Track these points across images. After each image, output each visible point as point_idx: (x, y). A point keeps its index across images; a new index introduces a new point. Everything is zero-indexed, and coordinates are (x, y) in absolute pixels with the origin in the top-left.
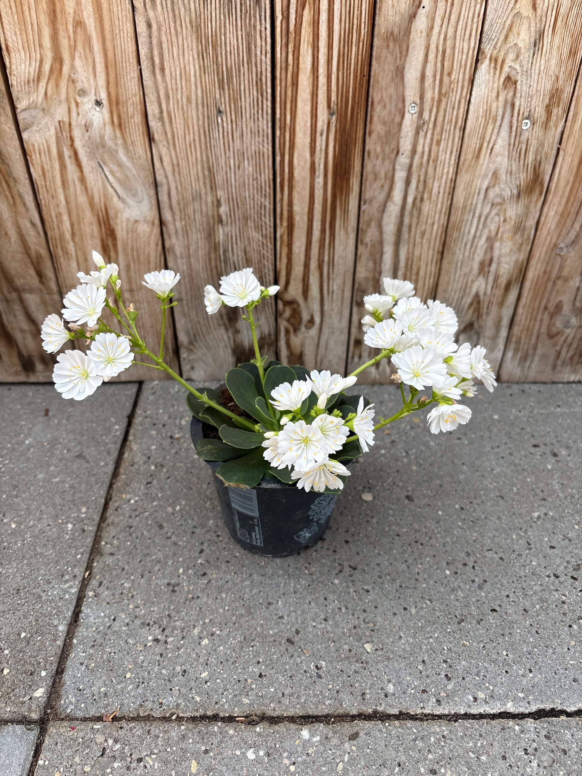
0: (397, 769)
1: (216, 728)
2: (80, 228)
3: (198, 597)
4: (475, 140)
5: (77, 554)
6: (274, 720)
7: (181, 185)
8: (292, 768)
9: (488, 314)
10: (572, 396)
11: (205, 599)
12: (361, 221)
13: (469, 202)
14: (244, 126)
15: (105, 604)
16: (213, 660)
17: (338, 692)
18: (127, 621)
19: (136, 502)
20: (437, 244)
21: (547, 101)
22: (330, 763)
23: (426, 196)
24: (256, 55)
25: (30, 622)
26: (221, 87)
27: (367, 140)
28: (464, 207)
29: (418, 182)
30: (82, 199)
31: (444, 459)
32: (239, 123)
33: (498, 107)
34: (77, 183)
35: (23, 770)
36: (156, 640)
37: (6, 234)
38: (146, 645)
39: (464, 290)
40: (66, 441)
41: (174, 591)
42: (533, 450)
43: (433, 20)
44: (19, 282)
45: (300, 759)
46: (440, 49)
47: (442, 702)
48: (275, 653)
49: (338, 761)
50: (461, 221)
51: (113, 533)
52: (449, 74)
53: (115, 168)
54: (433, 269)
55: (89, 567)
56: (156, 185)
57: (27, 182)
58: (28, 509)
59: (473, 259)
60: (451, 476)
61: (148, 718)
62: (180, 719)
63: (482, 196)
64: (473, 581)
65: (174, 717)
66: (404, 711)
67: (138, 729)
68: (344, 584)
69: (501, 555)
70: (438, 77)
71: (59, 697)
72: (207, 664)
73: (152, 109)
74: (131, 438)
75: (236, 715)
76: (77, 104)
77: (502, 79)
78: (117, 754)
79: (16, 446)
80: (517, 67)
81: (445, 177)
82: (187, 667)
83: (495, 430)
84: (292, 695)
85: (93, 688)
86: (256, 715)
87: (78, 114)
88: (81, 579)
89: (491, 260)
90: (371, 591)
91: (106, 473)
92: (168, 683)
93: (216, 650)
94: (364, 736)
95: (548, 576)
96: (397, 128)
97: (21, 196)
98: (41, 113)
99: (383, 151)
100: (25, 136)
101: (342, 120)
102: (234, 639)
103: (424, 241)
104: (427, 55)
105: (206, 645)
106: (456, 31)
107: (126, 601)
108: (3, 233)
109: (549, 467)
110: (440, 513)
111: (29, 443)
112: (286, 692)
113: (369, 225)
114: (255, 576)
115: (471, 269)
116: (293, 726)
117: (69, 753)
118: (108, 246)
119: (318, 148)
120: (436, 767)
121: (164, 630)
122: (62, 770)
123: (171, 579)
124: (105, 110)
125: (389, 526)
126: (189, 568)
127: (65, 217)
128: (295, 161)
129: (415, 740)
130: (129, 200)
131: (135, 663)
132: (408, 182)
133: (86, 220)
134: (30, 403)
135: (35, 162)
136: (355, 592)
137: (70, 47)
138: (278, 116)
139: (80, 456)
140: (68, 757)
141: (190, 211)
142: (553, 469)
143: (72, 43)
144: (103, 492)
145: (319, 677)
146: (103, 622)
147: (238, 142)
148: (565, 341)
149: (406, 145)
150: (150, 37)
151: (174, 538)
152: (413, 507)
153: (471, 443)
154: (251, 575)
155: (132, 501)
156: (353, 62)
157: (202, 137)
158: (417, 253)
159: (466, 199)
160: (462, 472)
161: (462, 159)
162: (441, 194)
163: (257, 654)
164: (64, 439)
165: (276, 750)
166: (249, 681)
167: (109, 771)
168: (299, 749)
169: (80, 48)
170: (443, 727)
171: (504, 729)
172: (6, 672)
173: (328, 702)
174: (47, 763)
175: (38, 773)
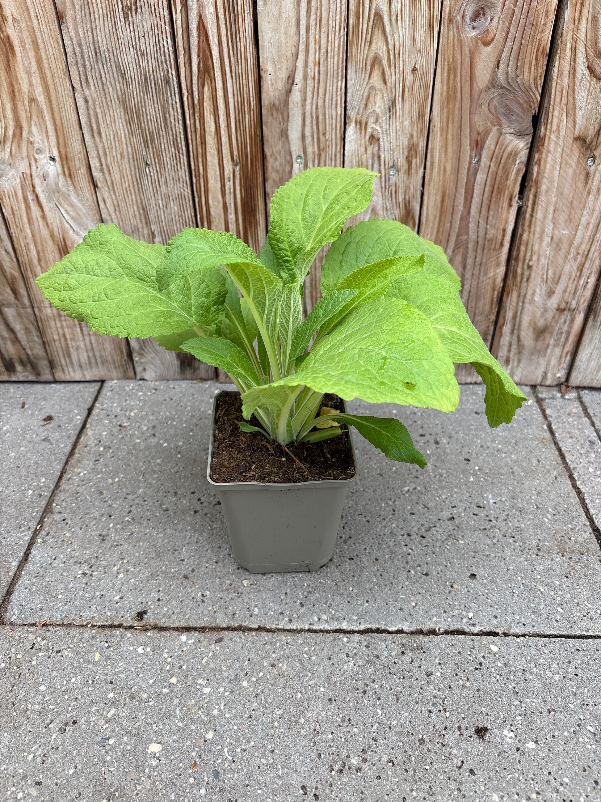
0: (247, 663)
1: (118, 632)
2: (45, 255)
3: (121, 545)
5: (33, 512)
6: (162, 629)
7: (122, 221)
8: (169, 660)
11: (127, 546)
14: (167, 175)
15: (49, 548)
16: (124, 588)
17: (215, 612)
18: (64, 560)
19: (84, 474)
21: (406, 154)
22: (198, 657)
24: (171, 122)
26: (146, 145)
27: (267, 185)
30: (45, 233)
32: (163, 173)
33: (367, 158)
34: (40, 219)
36: (85, 574)
38: (76, 577)
40: (36, 428)
41: (103, 540)
42: (419, 439)
43: (305, 94)
45: (176, 654)
46: (314, 116)
47: (293, 621)
48: (172, 585)
49: (204, 656)
51: (63, 498)
52: (324, 134)
53: (69, 209)
55: (41, 522)
56: (102, 221)
57: (1, 219)
61: (70, 625)
62: (93, 626)
65: (89, 626)
66: (262, 626)
67: (61, 631)
69: (368, 518)
70: (315, 137)
71: (6, 610)
72: (120, 591)
73: (94, 163)
74: (88, 426)
75: (135, 625)
76: (36, 160)
77: (367, 138)
78: (43, 647)
80: (378, 128)
82: (104, 592)
84: (180, 613)
85: (32, 605)
86: (150, 626)
87: (37, 167)
88: (33, 530)
91: (64, 453)
92: (88, 603)
93: (128, 582)
94: (227, 641)
95: (402, 535)
96: (288, 175)
98: (8, 167)
101: (244, 169)
102: (143, 574)
104: (304, 120)
105: (121, 578)
106: (324, 102)
107: (66, 546)
109: (429, 452)
111: (6, 430)
112: (176, 611)
114: (168, 531)
116: (175, 633)
117: (7, 646)
119: (227, 192)
120: (276, 662)
121: (91, 567)
123: (103, 531)
124: (58, 164)
126: (117, 524)
127: (32, 247)
128: (211, 202)
129: (265, 644)
130: (82, 233)
131: (66, 589)
133: (48, 249)
134: (11, 398)
135: (5, 204)
137: (27, 117)
138: (193, 167)
139: (46, 440)
142: (431, 454)
143: (29, 114)
144: (60, 467)
145: (203, 601)
146: (46, 561)
147: (163, 187)
150: (88, 110)
151: (110, 502)
154: (165, 529)
155: (82, 474)
156: (247, 126)
157: (135, 183)
163: (160, 585)
164: (34, 426)
165: (160, 647)
166: (150, 603)
167: (35, 658)
168: (177, 648)
169: (35, 117)
170: (289, 638)
171: (335, 640)
173: (206, 619)
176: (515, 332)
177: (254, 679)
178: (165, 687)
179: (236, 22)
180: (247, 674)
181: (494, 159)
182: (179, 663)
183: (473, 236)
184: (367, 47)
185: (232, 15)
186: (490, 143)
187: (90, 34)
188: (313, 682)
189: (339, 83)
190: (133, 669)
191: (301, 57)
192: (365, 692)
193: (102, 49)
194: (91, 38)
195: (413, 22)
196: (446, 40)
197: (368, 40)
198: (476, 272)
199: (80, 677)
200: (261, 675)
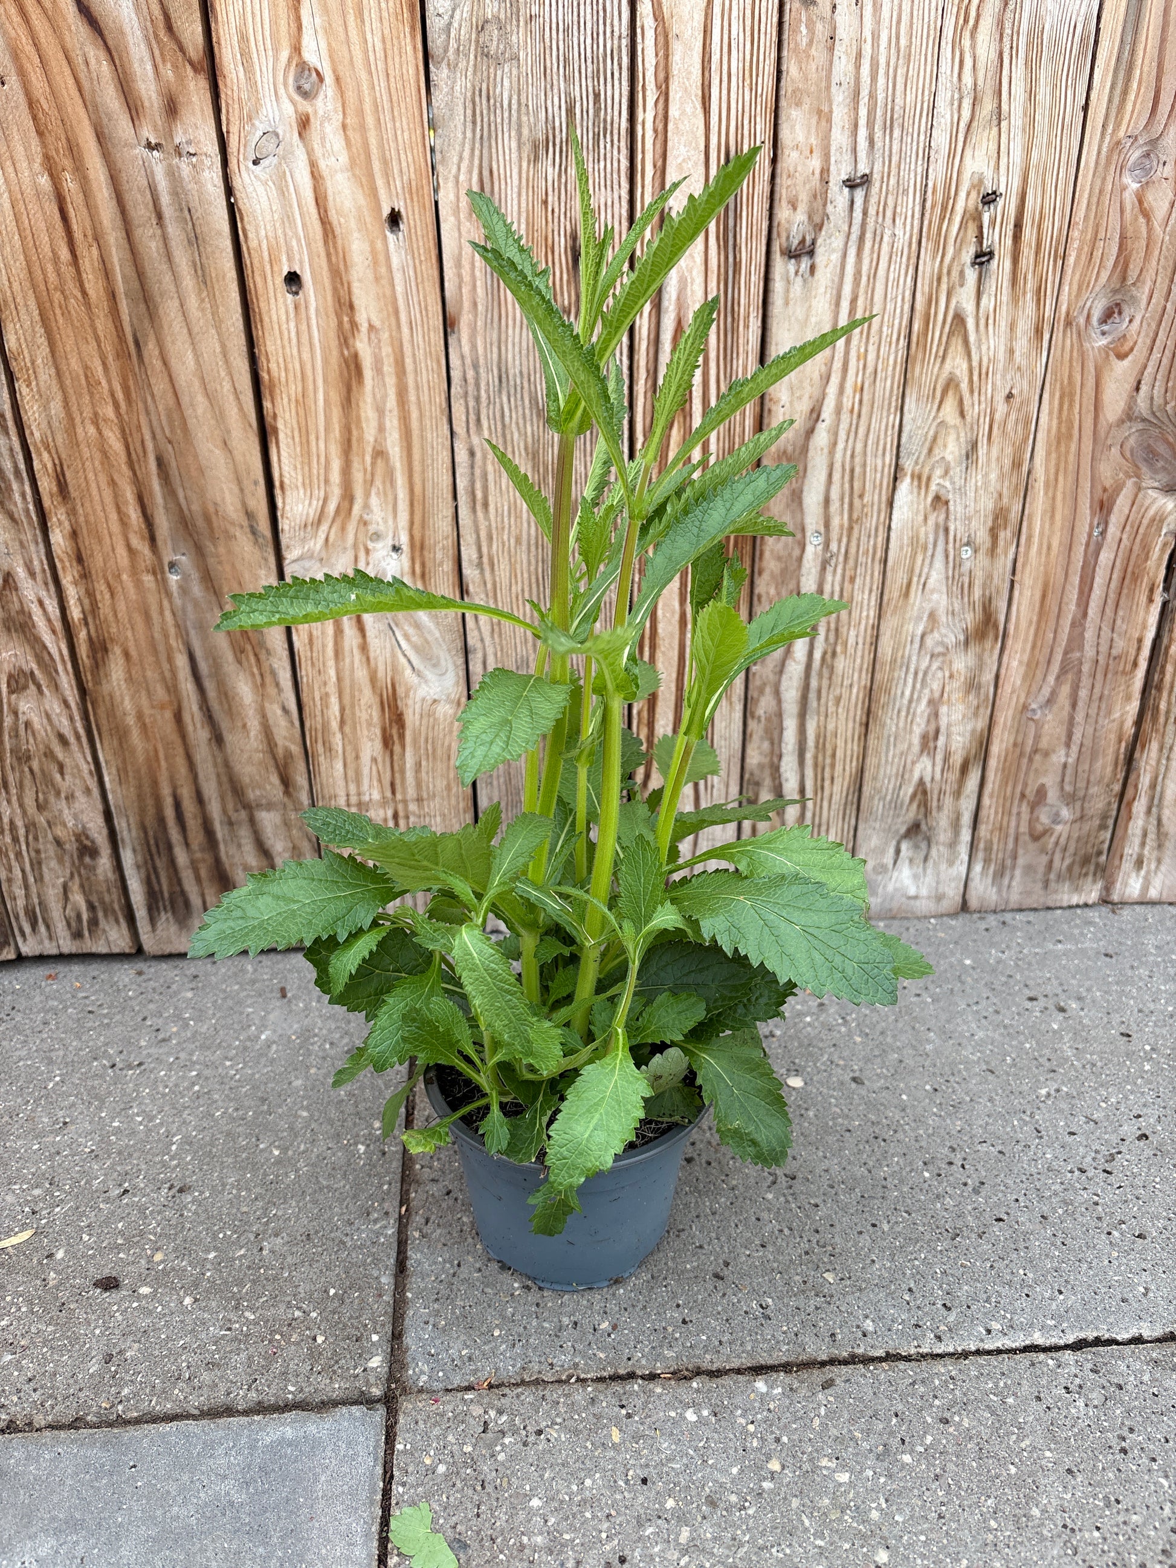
0: (894, 1420)
1: (636, 1387)
2: (354, 714)
4: (900, 574)
5: (382, 1185)
6: (714, 1374)
7: (502, 649)
8: (751, 1428)
9: (939, 808)
10: (1076, 926)
12: (751, 686)
13: (900, 654)
15: (440, 1246)
16: (612, 1306)
17: (796, 1335)
18: (477, 1265)
20: (859, 712)
21: (990, 523)
22: (802, 1418)
23: (839, 649)
25: (338, 1275)
27: (757, 581)
28: (894, 661)
29: (828, 630)
30: (361, 674)
31: (900, 1025)
33: (927, 532)
34: (356, 651)
35: (376, 1460)
36: (527, 1287)
37: (244, 726)
38: (512, 1295)
39: (902, 776)
40: (324, 1032)
42: (1029, 1005)
43: (836, 434)
44: (252, 795)
45: (759, 1416)
46: (847, 468)
47: (943, 1337)
48: (699, 1292)
49: (812, 1415)
50: (891, 680)
52: (861, 496)
53: (411, 631)
54: (855, 747)
56: (466, 651)
57: (285, 654)
58: (291, 1128)
59: (911, 732)
60: (914, 1047)
62: (581, 1381)
63: (916, 645)
64: (965, 1184)
65: (574, 1379)
66: (892, 1352)
67: (528, 1396)
68: (782, 1199)
69: (1000, 1148)
70: (847, 500)
71: (404, 1367)
72: (605, 1312)
73: (469, 553)
75: (659, 1371)
76: (367, 551)
77: (929, 499)
78: (506, 1428)
79: (248, 1044)
80: (947, 484)
81: (863, 622)
82: (578, 1317)
83: (969, 979)
84: (733, 1342)
85: (451, 1351)
86: (687, 1370)
87: (368, 563)
88: (396, 1216)
89: (937, 732)
90: (822, 1205)
92: (556, 1339)
93: (614, 1294)
94: (843, 1384)
95: (1071, 1172)
96: (796, 564)
97: (273, 673)
98: (318, 564)
99: (778, 594)
102: (637, 1278)
103: (840, 710)
104: (830, 476)
106: (866, 446)
107: (470, 1240)
108: (240, 724)
109: (1056, 1027)
110: (904, 1097)
111: (267, 1040)
112: (724, 1339)
113: (761, 691)
115: (910, 745)
116: (742, 1379)
117: (437, 1431)
118: (391, 736)
120: (947, 1415)
122: (432, 1454)
124: (405, 557)
125: (833, 1119)
128: (660, 612)
129: (913, 1384)
130: (429, 674)
131: (503, 1317)
133: (362, 702)
136: (799, 1207)
137: (365, 481)
140: (437, 1437)
142: (1061, 1030)
143: (369, 476)
145: (766, 1317)
146: (444, 1269)
148: (1057, 843)
149: (809, 583)
150: (472, 467)
152: (864, 1092)
153: (936, 1000)
157: (534, 586)
158: (831, 727)
159: (895, 650)
160: (928, 1041)
161: (885, 598)
162: (860, 646)
163: (674, 1295)
164: (322, 1029)
165: (726, 1408)
166: (670, 1329)
167: (498, 1448)
168: (757, 1405)
169: (378, 482)
170: (949, 1368)
171: (1033, 1364)
172: (320, 1339)
173: (785, 1348)
174: (408, 1447)
175: (398, 1461)
176: (1154, 810)
177: (920, 1449)
178: (765, 1479)
179: (735, 330)
180: (903, 1441)
181: (1128, 528)
182: (772, 1432)
183: (1089, 652)
184: (938, 365)
185: (729, 320)
186: (1122, 503)
187: (495, 350)
188: (1027, 1442)
189: (892, 417)
190: (691, 1452)
191: (835, 380)
192: (1124, 1451)
193: (511, 372)
194: (495, 356)
195: (1012, 327)
196: (1059, 352)
197: (941, 353)
198: (1093, 712)
199: (598, 1475)
200: (929, 1439)
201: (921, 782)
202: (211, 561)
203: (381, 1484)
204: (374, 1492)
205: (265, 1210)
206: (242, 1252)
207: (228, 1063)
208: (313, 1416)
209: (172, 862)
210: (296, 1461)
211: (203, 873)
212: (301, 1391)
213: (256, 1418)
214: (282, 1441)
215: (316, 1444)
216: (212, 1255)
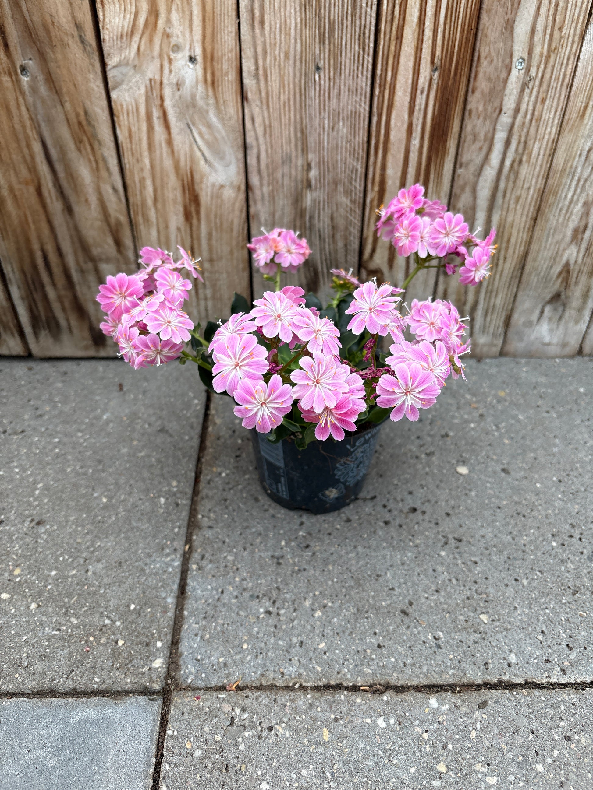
0: (531, 736)
1: (342, 697)
2: (163, 194)
3: (305, 570)
4: (581, 98)
5: (174, 528)
6: (400, 689)
7: (272, 147)
8: (426, 736)
9: (576, 283)
11: (312, 572)
12: (455, 185)
13: (569, 165)
14: (342, 84)
15: (210, 577)
17: (460, 662)
18: (235, 594)
19: (227, 475)
20: (532, 209)
22: (463, 731)
23: (524, 158)
24: (361, 7)
25: (138, 594)
26: (322, 41)
27: (470, 99)
28: (564, 170)
29: (519, 143)
30: (168, 163)
31: (535, 432)
32: (337, 81)
34: (164, 145)
35: (152, 741)
36: (269, 613)
37: (87, 201)
38: (258, 617)
39: (554, 259)
40: (146, 416)
41: (279, 564)
44: (96, 251)
45: (431, 727)
47: (567, 671)
48: (390, 624)
49: (471, 728)
50: (558, 185)
51: (208, 506)
52: (561, 29)
53: (204, 130)
54: (525, 236)
56: (245, 147)
57: (112, 145)
58: (116, 483)
59: (567, 226)
60: (545, 449)
61: (272, 688)
62: (303, 688)
63: (583, 158)
64: (582, 553)
65: (297, 686)
66: (530, 680)
67: (264, 698)
68: (451, 556)
70: (548, 32)
71: (178, 668)
72: (323, 636)
73: (248, 65)
74: (212, 412)
75: (360, 684)
76: (170, 61)
78: (247, 723)
79: (94, 421)
81: (547, 137)
82: (303, 638)
83: (583, 403)
84: (414, 664)
85: (212, 658)
86: (380, 684)
87: (171, 72)
88: (181, 552)
89: (586, 227)
90: (480, 563)
91: (192, 447)
92: (287, 654)
93: (330, 622)
94: (493, 705)
96: (501, 85)
97: (104, 160)
98: (132, 71)
99: (485, 110)
100: (113, 95)
101: (444, 77)
102: (347, 610)
103: (518, 207)
104: (539, 8)
105: (319, 617)
107: (231, 574)
108: (83, 199)
110: (538, 485)
111: (107, 419)
112: (408, 662)
113: (463, 189)
114: (360, 549)
115: (564, 236)
116: (419, 695)
117: (196, 722)
118: (190, 212)
119: (417, 108)
120: (570, 734)
121: (274, 602)
122: (192, 740)
123: (275, 551)
124: (199, 67)
125: (489, 498)
126: (290, 540)
127: (149, 183)
128: (393, 122)
129: (545, 708)
130: (217, 165)
131: (250, 634)
132: (507, 143)
133: (170, 185)
134: (102, 378)
135: (122, 123)
136: (464, 563)
138: (379, 72)
139: (162, 430)
140: (197, 727)
141: (279, 175)
144: (192, 466)
145: (439, 647)
146: (212, 596)
147: (334, 101)
149: (509, 103)
151: (271, 511)
152: (510, 480)
153: (560, 416)
154: (355, 547)
155: (224, 475)
156: (461, 15)
157: (298, 96)
158: (510, 219)
159: (566, 161)
160: (555, 445)
161: (566, 118)
162: (541, 157)
163: (373, 626)
164: (143, 414)
165: (407, 719)
166: (369, 651)
167: (240, 739)
168: (430, 717)
172: (121, 643)
173: (451, 672)
174: (176, 733)
175: (168, 743)
177: (550, 760)
178: (434, 778)
180: (537, 753)
182: (441, 741)
190: (381, 753)
199: (311, 767)
200: (556, 753)
201: (567, 264)
202: (52, 65)
203: (154, 760)
204: (148, 767)
205: (93, 542)
206: (74, 572)
207: (80, 434)
208: (111, 701)
209: (45, 297)
210: (95, 737)
211: (67, 304)
212: (104, 682)
213: (70, 700)
214: (86, 720)
215: (110, 725)
216: (53, 573)
